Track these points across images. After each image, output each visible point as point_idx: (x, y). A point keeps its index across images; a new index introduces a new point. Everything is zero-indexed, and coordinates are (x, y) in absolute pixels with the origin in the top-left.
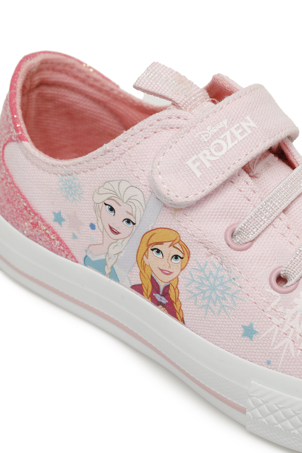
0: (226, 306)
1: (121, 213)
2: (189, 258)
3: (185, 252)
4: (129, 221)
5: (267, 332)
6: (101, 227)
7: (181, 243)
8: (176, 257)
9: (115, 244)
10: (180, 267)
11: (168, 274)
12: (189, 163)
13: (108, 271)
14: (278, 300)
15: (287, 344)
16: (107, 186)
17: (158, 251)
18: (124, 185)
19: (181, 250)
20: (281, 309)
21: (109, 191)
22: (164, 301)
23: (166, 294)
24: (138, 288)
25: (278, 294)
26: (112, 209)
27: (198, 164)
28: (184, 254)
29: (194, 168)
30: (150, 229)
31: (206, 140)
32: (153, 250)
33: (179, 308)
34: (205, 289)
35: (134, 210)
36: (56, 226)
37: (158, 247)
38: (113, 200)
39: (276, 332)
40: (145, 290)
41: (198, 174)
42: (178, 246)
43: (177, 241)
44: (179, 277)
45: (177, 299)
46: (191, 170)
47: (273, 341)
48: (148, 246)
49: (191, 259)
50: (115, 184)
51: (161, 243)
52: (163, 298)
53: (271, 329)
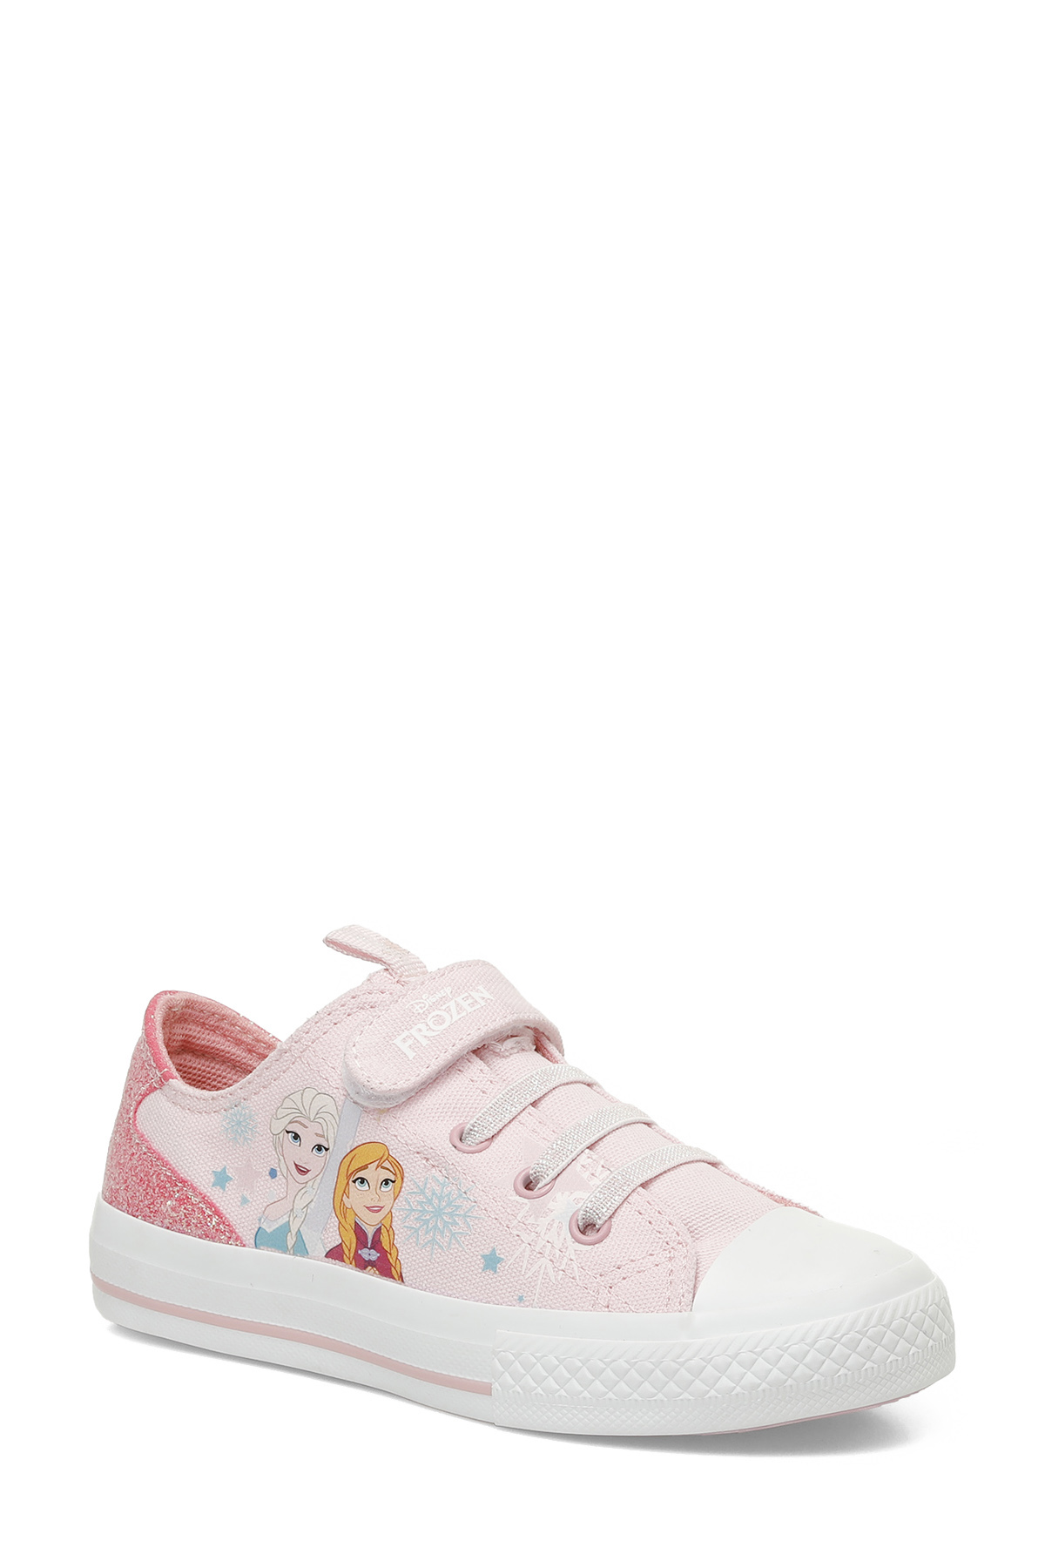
0: (458, 1233)
1: (309, 1140)
2: (402, 1179)
3: (398, 1172)
4: (319, 1148)
5: (515, 1256)
6: (285, 1171)
7: (390, 1159)
8: (386, 1182)
9: (303, 1191)
10: (392, 1195)
11: (379, 1211)
12: (398, 1041)
13: (291, 1242)
14: (527, 1208)
15: (543, 1267)
16: (288, 1103)
17: (363, 1180)
18: (309, 1094)
19: (392, 1170)
20: (531, 1220)
21: (290, 1111)
22: (373, 1255)
23: (376, 1244)
24: (335, 1254)
25: (526, 1201)
26: (296, 1137)
27: (410, 1042)
28: (395, 1174)
29: (404, 1047)
30: (349, 1151)
31: (421, 1012)
32: (354, 1182)
33: (395, 1259)
34: (428, 1217)
35: (325, 1128)
36: (215, 1195)
37: (360, 1174)
38: (296, 1122)
39: (527, 1253)
40: (346, 1251)
41: (411, 1055)
42: (387, 1164)
43: (385, 1158)
44: (393, 1211)
45: (392, 1245)
46: (400, 1050)
47: (524, 1267)
48: (348, 1177)
49: (405, 1180)
50: (297, 1097)
51: (365, 1167)
52: (373, 1252)
53: (521, 1250)
